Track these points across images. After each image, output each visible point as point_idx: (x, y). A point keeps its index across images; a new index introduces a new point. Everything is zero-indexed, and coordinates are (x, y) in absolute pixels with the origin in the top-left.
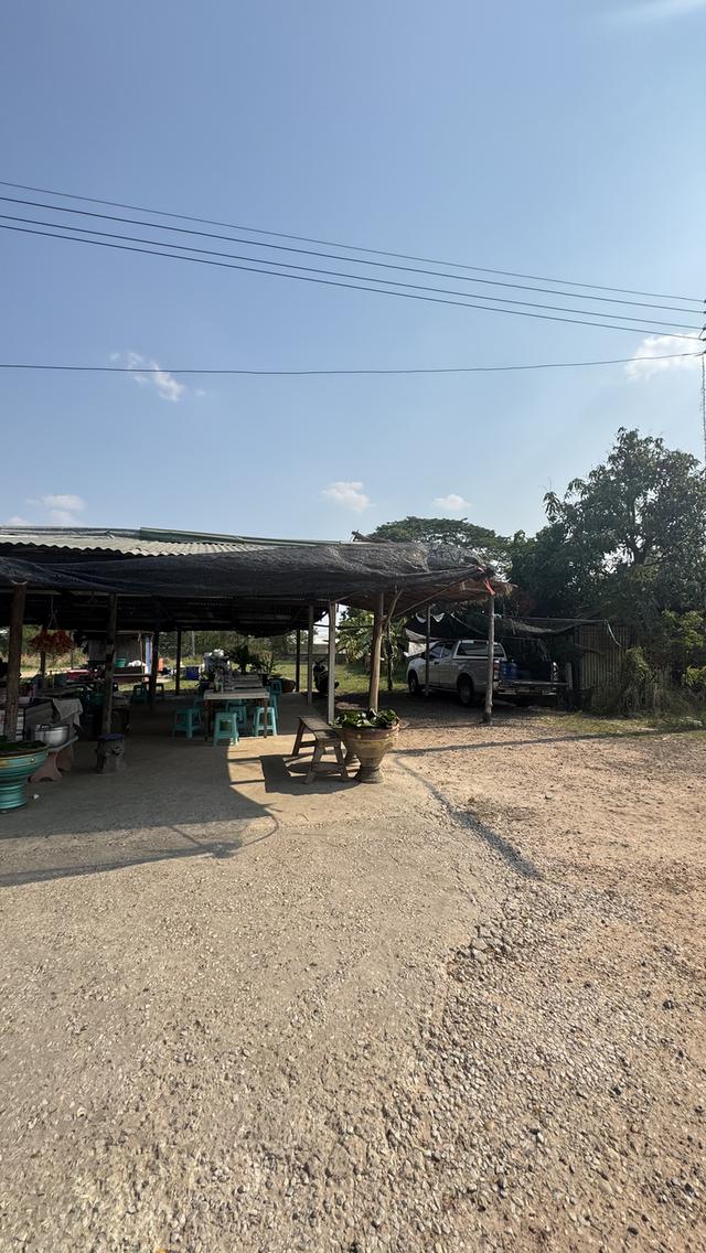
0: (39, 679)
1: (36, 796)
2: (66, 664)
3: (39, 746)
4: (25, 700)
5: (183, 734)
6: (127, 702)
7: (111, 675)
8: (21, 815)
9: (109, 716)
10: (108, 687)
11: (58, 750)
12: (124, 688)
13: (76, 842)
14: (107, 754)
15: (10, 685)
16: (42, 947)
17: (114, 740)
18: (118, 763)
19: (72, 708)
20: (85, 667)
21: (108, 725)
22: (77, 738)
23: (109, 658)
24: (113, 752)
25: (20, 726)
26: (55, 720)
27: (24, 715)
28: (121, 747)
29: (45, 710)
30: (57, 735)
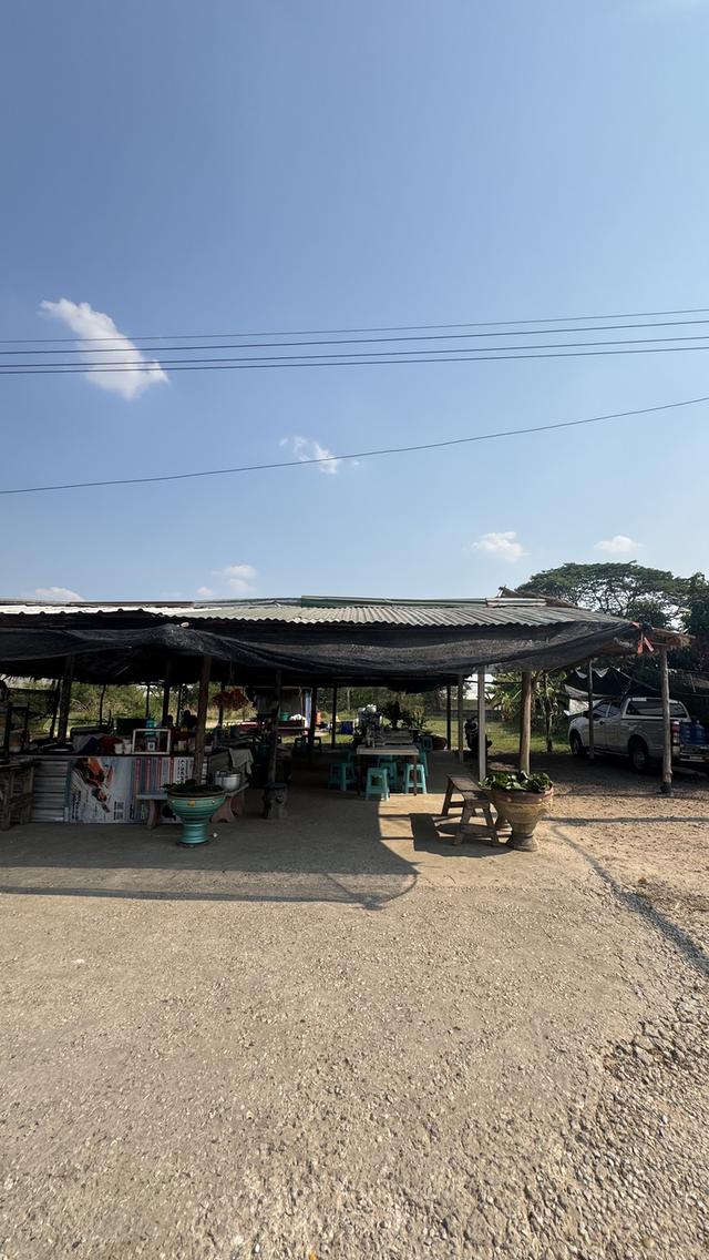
0: (219, 728)
1: (215, 835)
2: (238, 717)
3: (219, 789)
4: (209, 749)
5: (337, 787)
6: (289, 754)
7: (276, 728)
8: (204, 850)
9: (274, 766)
10: (273, 740)
11: (232, 794)
12: (287, 740)
13: (246, 879)
14: (272, 801)
15: (198, 736)
16: (220, 968)
17: (277, 789)
18: (281, 810)
19: (244, 757)
20: (252, 720)
21: (273, 774)
22: (247, 785)
23: (275, 712)
24: (277, 800)
25: (204, 771)
26: (230, 769)
27: (208, 762)
28: (283, 795)
29: (222, 759)
30: (232, 781)
